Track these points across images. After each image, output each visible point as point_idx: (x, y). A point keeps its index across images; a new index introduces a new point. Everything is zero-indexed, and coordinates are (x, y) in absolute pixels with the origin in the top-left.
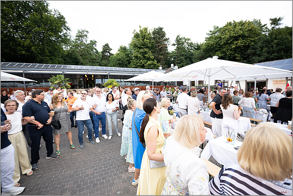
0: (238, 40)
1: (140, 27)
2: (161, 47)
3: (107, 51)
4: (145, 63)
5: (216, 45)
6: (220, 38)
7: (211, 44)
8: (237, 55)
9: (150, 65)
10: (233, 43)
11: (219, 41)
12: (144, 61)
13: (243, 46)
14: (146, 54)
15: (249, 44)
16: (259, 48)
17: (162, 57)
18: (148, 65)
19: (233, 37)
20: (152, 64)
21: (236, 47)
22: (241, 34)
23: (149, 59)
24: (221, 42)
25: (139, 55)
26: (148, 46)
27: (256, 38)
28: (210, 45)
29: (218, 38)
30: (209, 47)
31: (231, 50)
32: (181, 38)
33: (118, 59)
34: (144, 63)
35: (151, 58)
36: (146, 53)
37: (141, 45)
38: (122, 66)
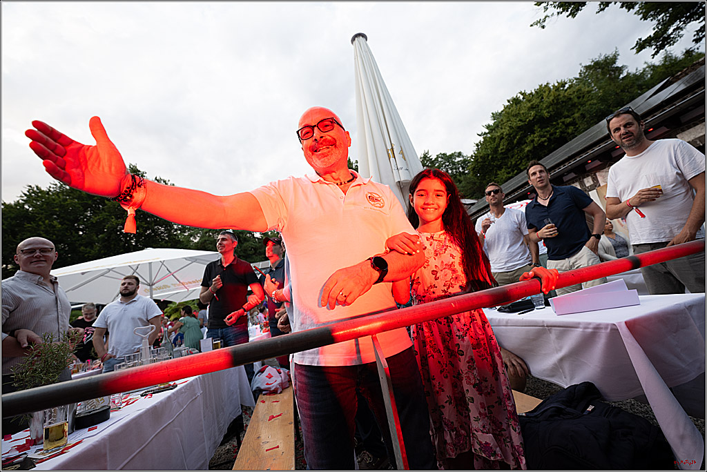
0: (533, 132)
5: (495, 156)
10: (526, 143)
11: (499, 145)
13: (549, 140)
15: (560, 132)
19: (519, 129)
21: (534, 147)
27: (576, 115)
28: (479, 160)
29: (495, 139)
30: (479, 164)
31: (528, 156)
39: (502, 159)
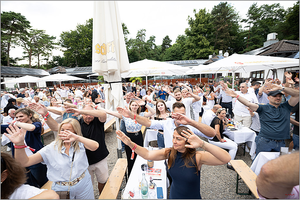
1: (195, 10)
3: (167, 43)
12: (197, 49)
17: (222, 41)
18: (201, 53)
20: (206, 52)
23: (202, 47)
25: (191, 44)
26: (202, 32)
33: (172, 51)
34: (197, 52)
35: (206, 45)
36: (200, 40)
37: (195, 32)
38: (177, 57)
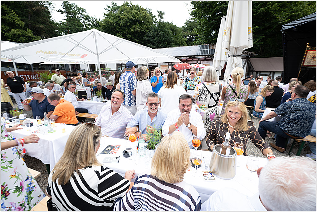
0: (136, 24)
2: (37, 10)
4: (6, 32)
5: (116, 25)
6: (119, 17)
7: (111, 23)
8: (136, 40)
9: (17, 36)
10: (132, 27)
11: (118, 21)
13: (140, 31)
14: (5, 16)
15: (144, 31)
16: (152, 36)
17: (42, 26)
19: (131, 20)
21: (135, 31)
22: (138, 19)
24: (121, 23)
27: (149, 26)
28: (109, 24)
29: (117, 16)
32: (70, 5)
35: (19, 25)
39: (119, 28)
